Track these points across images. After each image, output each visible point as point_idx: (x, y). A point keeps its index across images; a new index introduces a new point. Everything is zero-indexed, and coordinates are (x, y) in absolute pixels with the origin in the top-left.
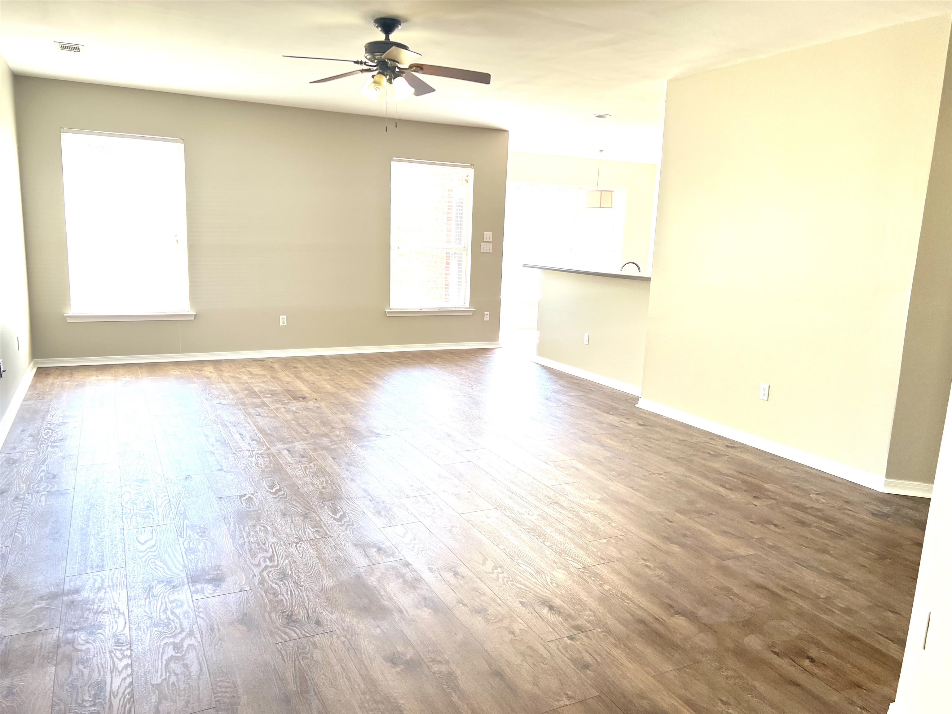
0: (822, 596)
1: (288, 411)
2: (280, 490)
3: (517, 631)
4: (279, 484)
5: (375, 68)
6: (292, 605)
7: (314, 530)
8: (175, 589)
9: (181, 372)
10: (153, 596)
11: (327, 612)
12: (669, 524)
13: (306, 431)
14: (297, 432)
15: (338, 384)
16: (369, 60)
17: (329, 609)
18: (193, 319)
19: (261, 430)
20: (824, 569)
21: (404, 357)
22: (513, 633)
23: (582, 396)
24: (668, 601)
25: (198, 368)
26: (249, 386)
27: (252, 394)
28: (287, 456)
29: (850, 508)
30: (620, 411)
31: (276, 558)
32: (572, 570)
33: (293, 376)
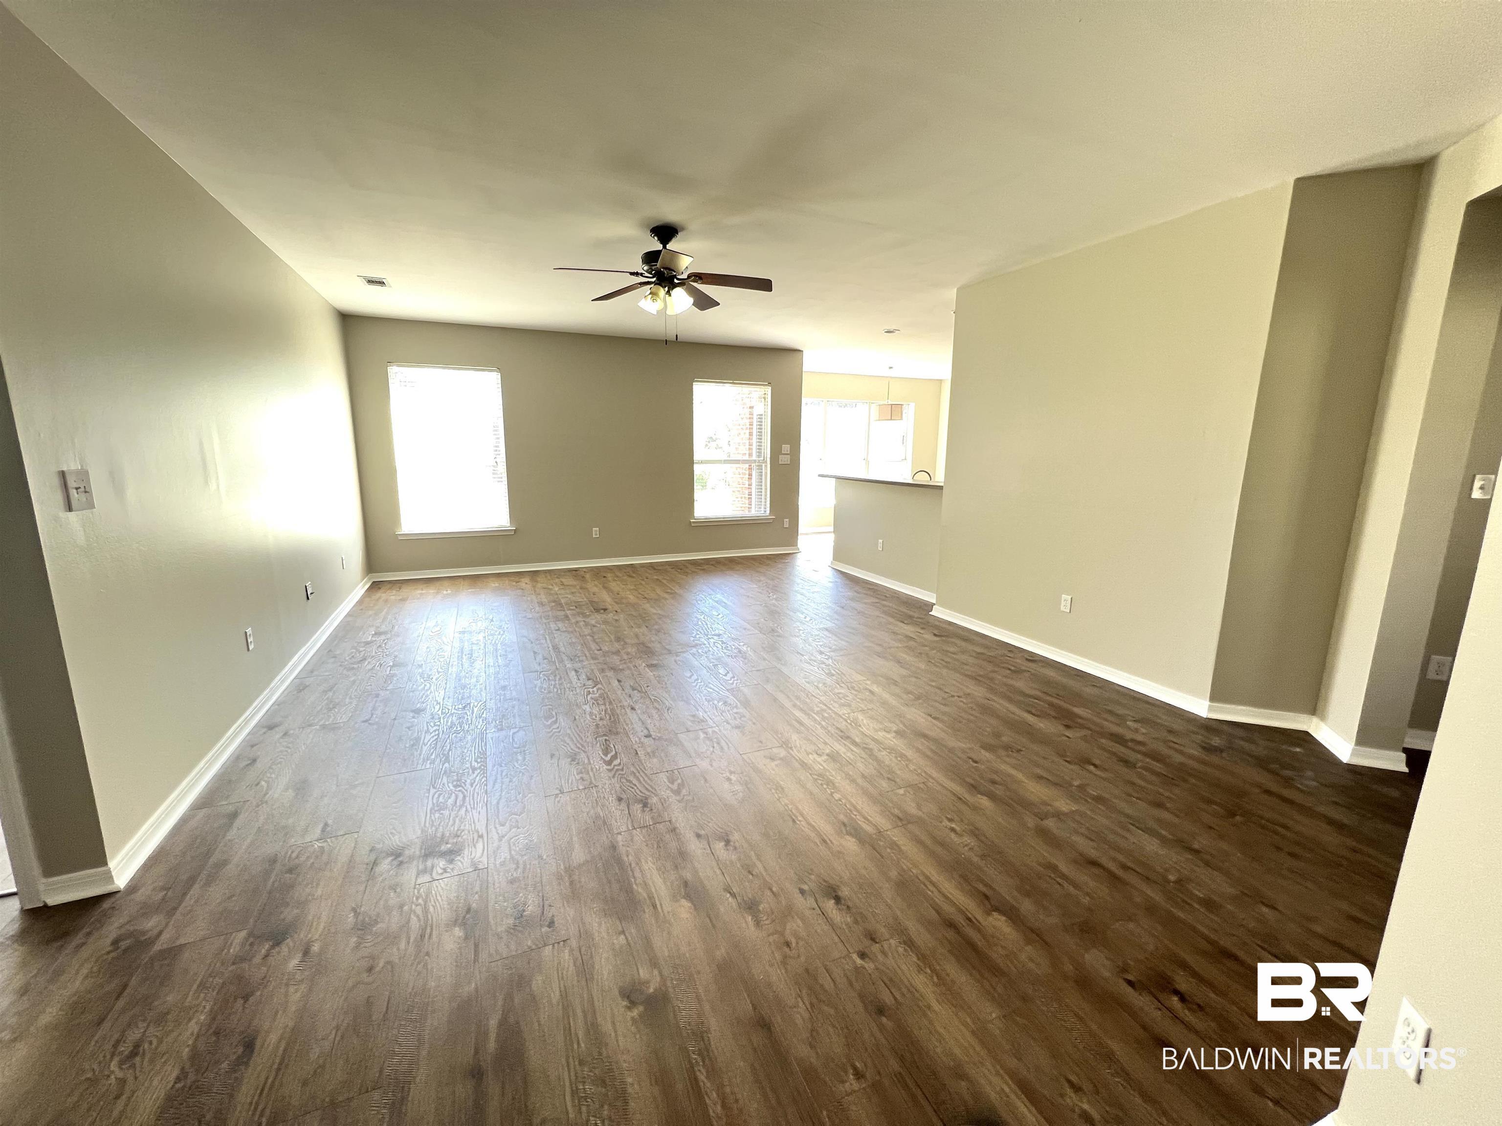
0: (1172, 878)
1: (587, 624)
2: (555, 722)
3: (793, 942)
4: (556, 715)
5: (654, 279)
7: (578, 777)
8: (402, 867)
9: (500, 584)
11: (566, 907)
12: (975, 765)
13: (599, 648)
14: (590, 649)
15: (641, 594)
16: (646, 270)
17: (570, 902)
18: (512, 534)
20: (1164, 832)
22: (788, 945)
24: (981, 887)
25: (516, 579)
26: (556, 598)
28: (573, 679)
29: (1175, 740)
30: (915, 619)
32: (863, 836)
33: (601, 586)
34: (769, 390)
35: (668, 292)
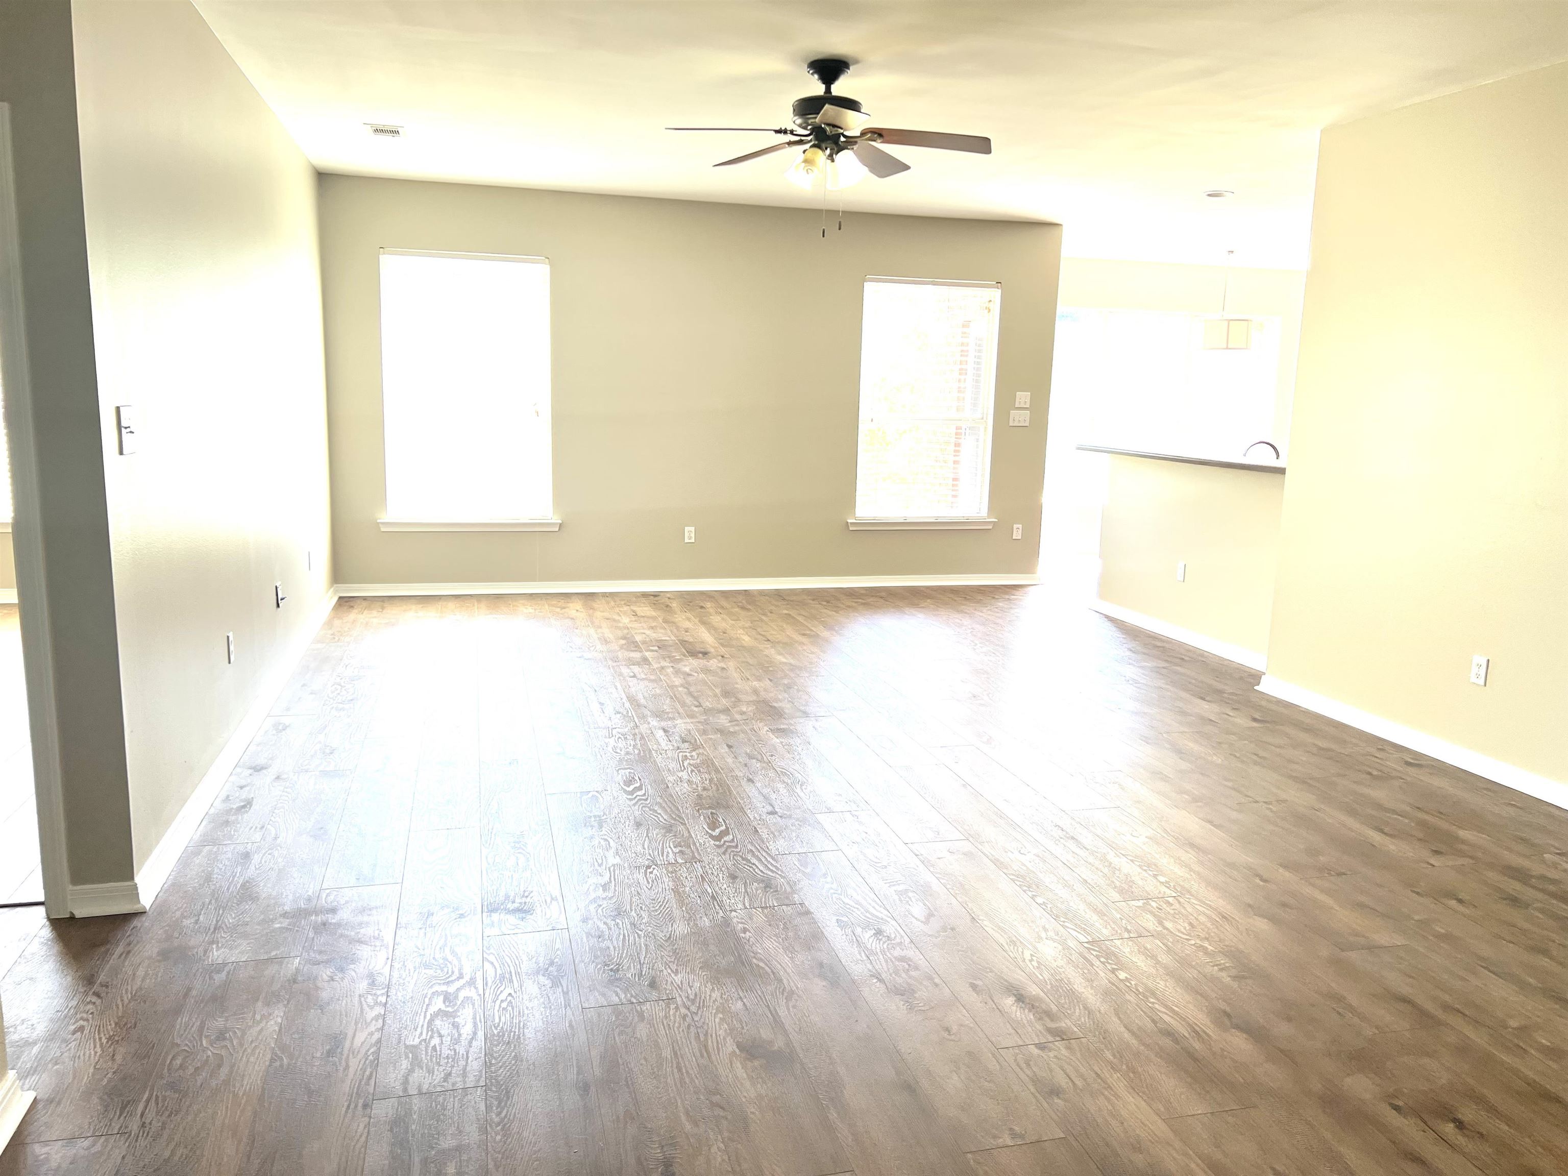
0: (1513, 1023)
1: (677, 672)
2: (640, 788)
3: (955, 1028)
4: (640, 780)
5: (809, 138)
6: (621, 957)
7: (676, 850)
8: (463, 920)
9: (535, 610)
10: (431, 926)
11: (669, 971)
12: (1262, 884)
13: (697, 703)
14: (683, 704)
15: (760, 634)
16: (800, 126)
17: (674, 967)
18: (557, 530)
19: (632, 699)
21: (873, 596)
22: (947, 1030)
23: (1164, 668)
24: (1223, 1005)
25: (560, 604)
26: (628, 634)
27: (632, 644)
28: (661, 740)
30: (1226, 695)
31: (613, 887)
32: (1072, 943)
33: (697, 621)
34: (996, 294)
35: (831, 157)
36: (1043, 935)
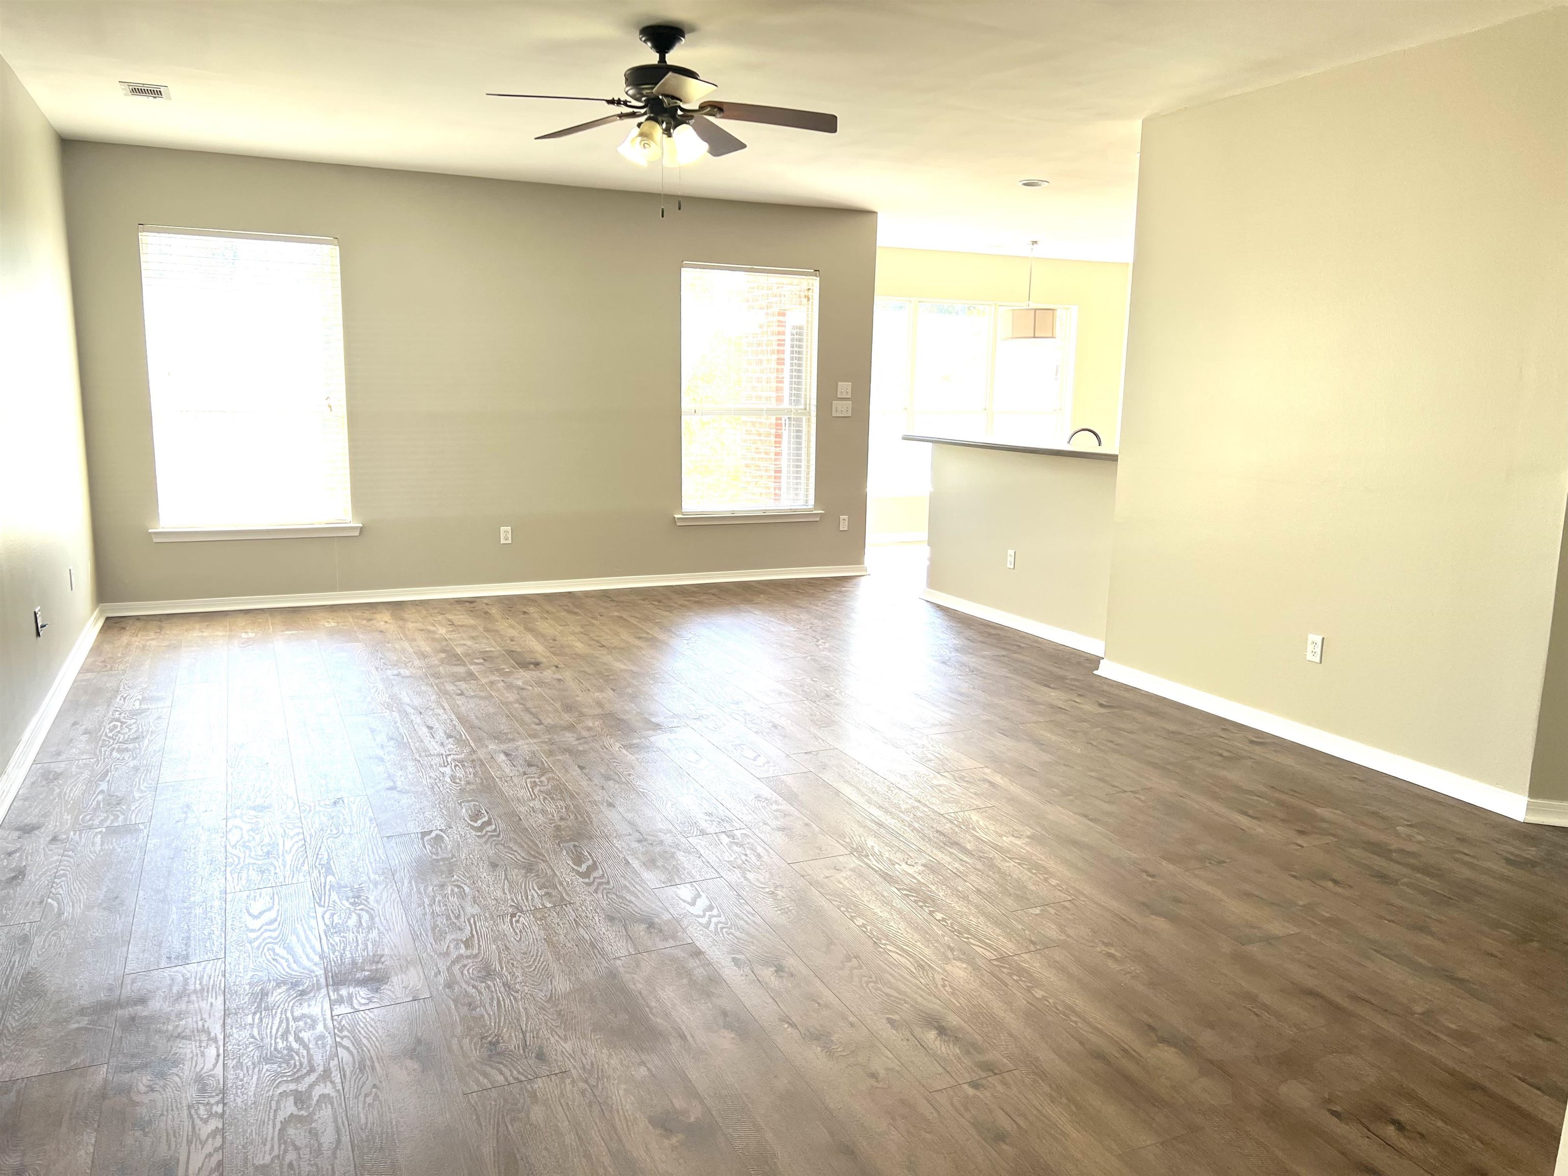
0: (1418, 1009)
1: (509, 687)
2: (489, 823)
3: (882, 1073)
4: (487, 813)
5: (643, 111)
6: (499, 1025)
7: (541, 892)
8: (305, 997)
9: (338, 623)
10: (267, 1009)
11: (557, 1038)
12: (1150, 879)
13: (537, 721)
14: (522, 723)
15: (594, 640)
16: (633, 97)
17: (561, 1032)
18: (357, 534)
19: (462, 720)
20: (1421, 960)
21: (704, 593)
22: (874, 1076)
23: (1003, 656)
24: (1145, 1017)
25: (365, 615)
26: (447, 646)
27: (453, 658)
28: (503, 765)
29: (1466, 851)
30: (1067, 681)
31: (476, 941)
32: (980, 962)
33: (521, 628)
34: (814, 282)
35: (668, 132)
36: (950, 955)
